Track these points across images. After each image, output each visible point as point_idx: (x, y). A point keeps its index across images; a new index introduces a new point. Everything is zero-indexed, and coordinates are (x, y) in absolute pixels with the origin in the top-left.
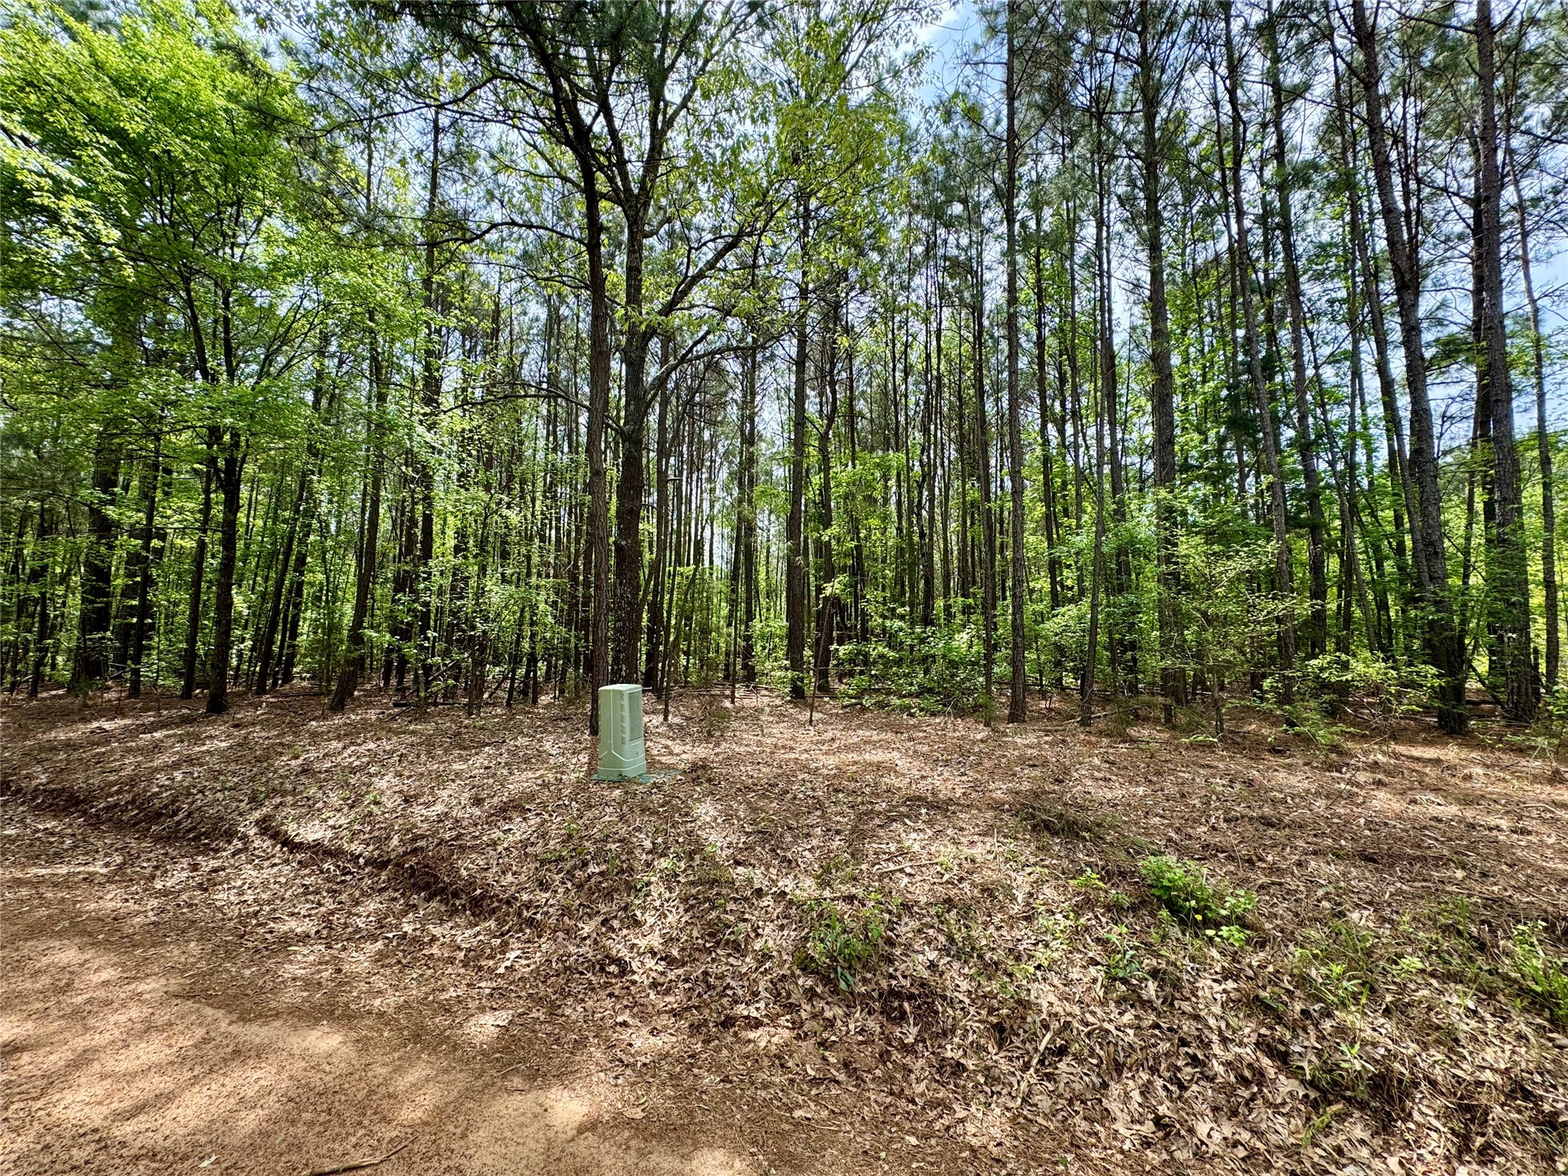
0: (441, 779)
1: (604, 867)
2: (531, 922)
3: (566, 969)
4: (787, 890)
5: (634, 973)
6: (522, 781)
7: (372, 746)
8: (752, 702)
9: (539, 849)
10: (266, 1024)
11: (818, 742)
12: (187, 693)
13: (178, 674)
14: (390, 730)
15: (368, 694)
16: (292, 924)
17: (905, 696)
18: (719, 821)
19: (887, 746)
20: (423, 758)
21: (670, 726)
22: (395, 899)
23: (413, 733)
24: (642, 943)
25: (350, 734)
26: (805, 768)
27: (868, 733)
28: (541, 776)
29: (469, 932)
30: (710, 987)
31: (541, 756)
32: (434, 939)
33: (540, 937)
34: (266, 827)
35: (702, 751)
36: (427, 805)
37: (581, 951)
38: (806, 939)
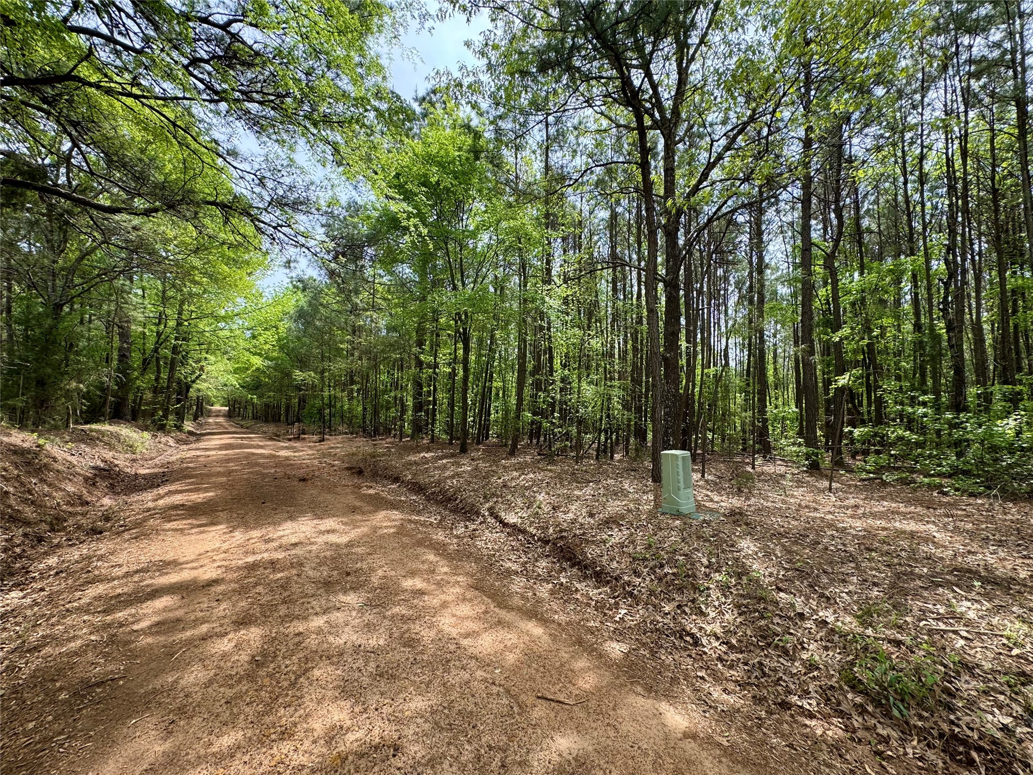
0: (569, 499)
1: (675, 570)
2: (631, 594)
3: (657, 630)
4: (828, 620)
5: (704, 646)
6: (614, 507)
7: (532, 476)
8: (770, 469)
9: (631, 549)
10: (508, 612)
11: (840, 507)
12: (451, 443)
13: (447, 433)
14: (539, 468)
15: (524, 447)
16: (509, 564)
17: (933, 476)
18: (760, 555)
19: (919, 519)
20: (558, 486)
21: (707, 481)
22: (554, 563)
23: (550, 471)
24: (709, 628)
25: (521, 468)
26: (831, 526)
27: (894, 505)
28: (625, 505)
29: (595, 591)
30: (764, 674)
31: (624, 494)
32: (577, 590)
33: (637, 605)
34: (493, 513)
35: (736, 502)
36: (565, 513)
37: (666, 621)
38: (852, 664)
